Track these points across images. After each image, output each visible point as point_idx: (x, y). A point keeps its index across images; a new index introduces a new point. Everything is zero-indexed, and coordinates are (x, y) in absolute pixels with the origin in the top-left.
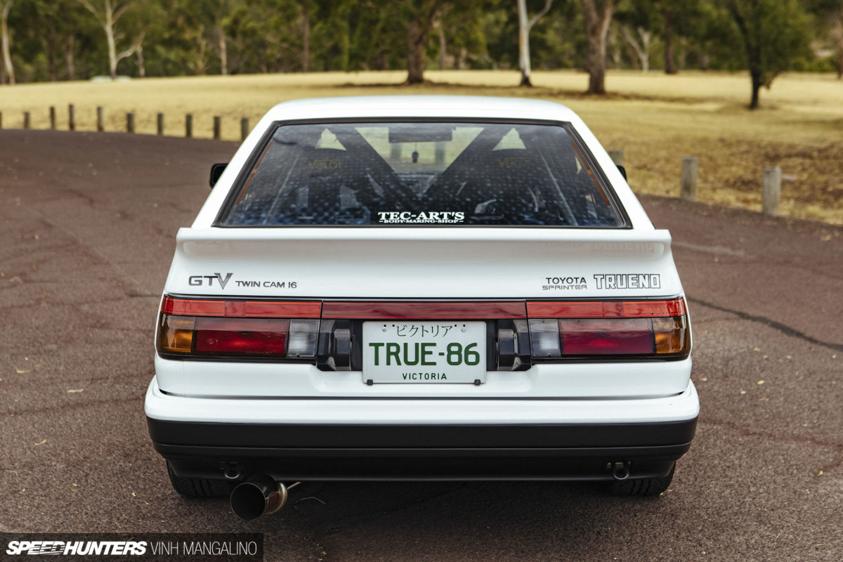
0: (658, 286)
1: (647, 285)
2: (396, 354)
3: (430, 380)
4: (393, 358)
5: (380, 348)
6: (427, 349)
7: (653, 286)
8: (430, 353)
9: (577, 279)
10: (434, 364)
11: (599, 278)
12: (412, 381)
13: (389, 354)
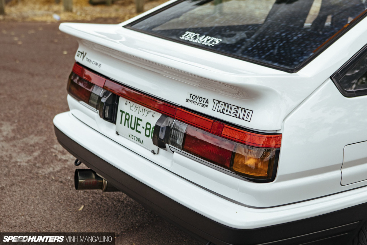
0: (249, 120)
1: (241, 117)
2: (128, 120)
3: (137, 142)
4: (127, 121)
5: (123, 114)
6: (139, 122)
7: (245, 118)
8: (139, 125)
9: (204, 99)
10: (140, 132)
11: (216, 102)
12: (131, 139)
13: (126, 119)
